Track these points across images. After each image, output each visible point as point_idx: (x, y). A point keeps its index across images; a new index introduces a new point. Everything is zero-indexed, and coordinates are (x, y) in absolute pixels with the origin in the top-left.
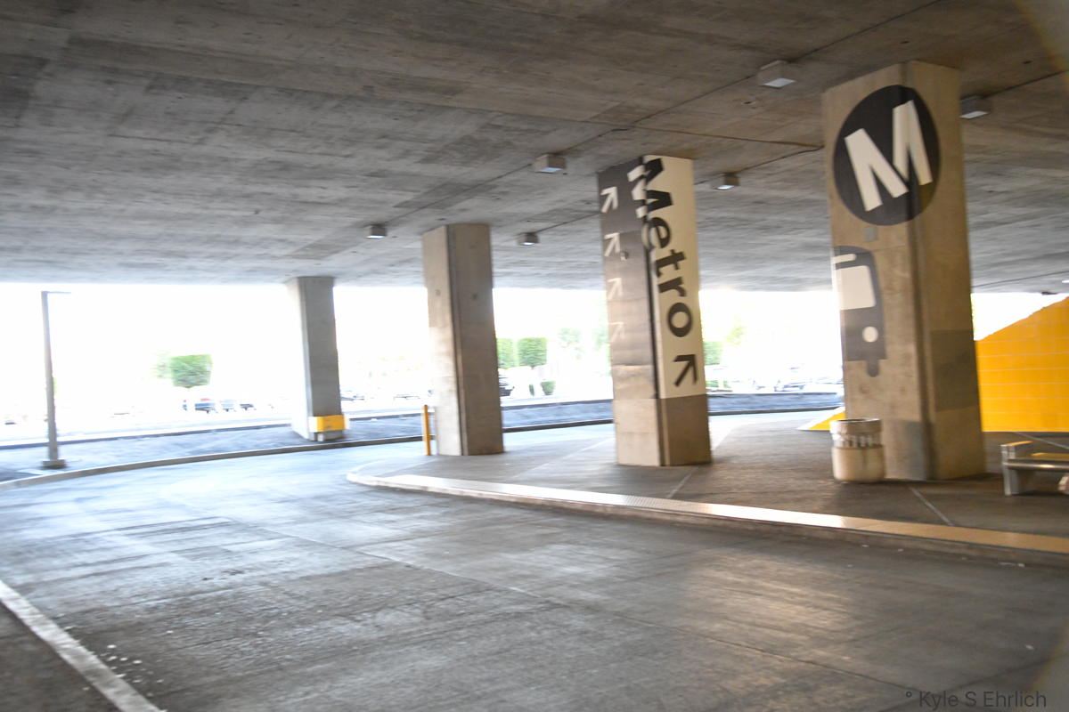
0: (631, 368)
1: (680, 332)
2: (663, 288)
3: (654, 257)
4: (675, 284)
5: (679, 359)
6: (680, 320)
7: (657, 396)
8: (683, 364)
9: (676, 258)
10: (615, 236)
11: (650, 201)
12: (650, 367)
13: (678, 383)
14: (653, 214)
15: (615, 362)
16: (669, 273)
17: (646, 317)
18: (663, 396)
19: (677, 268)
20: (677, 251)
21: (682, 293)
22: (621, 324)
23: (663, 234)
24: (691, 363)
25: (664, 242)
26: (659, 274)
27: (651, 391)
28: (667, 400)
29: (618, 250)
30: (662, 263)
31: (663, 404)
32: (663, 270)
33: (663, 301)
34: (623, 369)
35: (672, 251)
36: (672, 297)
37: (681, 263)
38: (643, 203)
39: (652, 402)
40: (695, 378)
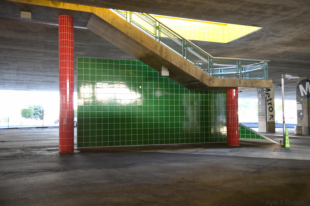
0: (262, 116)
1: (271, 111)
2: (268, 104)
3: (267, 99)
4: (270, 103)
5: (270, 115)
6: (271, 109)
7: (266, 121)
8: (271, 116)
9: (271, 99)
10: (260, 95)
11: (267, 90)
12: (266, 117)
13: (270, 119)
14: (267, 92)
15: (259, 115)
16: (269, 102)
17: (265, 108)
18: (267, 121)
19: (271, 101)
20: (271, 98)
21: (272, 105)
22: (261, 109)
23: (269, 96)
24: (273, 116)
25: (269, 97)
26: (268, 102)
27: (266, 120)
28: (268, 122)
29: (261, 97)
30: (268, 100)
31: (267, 123)
32: (268, 101)
33: (268, 106)
34: (260, 117)
35: (270, 98)
36: (270, 105)
37: (271, 100)
38: (266, 90)
39: (266, 122)
40: (273, 119)
